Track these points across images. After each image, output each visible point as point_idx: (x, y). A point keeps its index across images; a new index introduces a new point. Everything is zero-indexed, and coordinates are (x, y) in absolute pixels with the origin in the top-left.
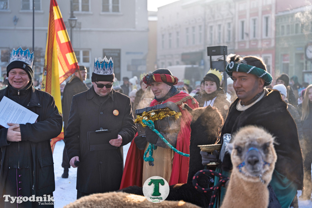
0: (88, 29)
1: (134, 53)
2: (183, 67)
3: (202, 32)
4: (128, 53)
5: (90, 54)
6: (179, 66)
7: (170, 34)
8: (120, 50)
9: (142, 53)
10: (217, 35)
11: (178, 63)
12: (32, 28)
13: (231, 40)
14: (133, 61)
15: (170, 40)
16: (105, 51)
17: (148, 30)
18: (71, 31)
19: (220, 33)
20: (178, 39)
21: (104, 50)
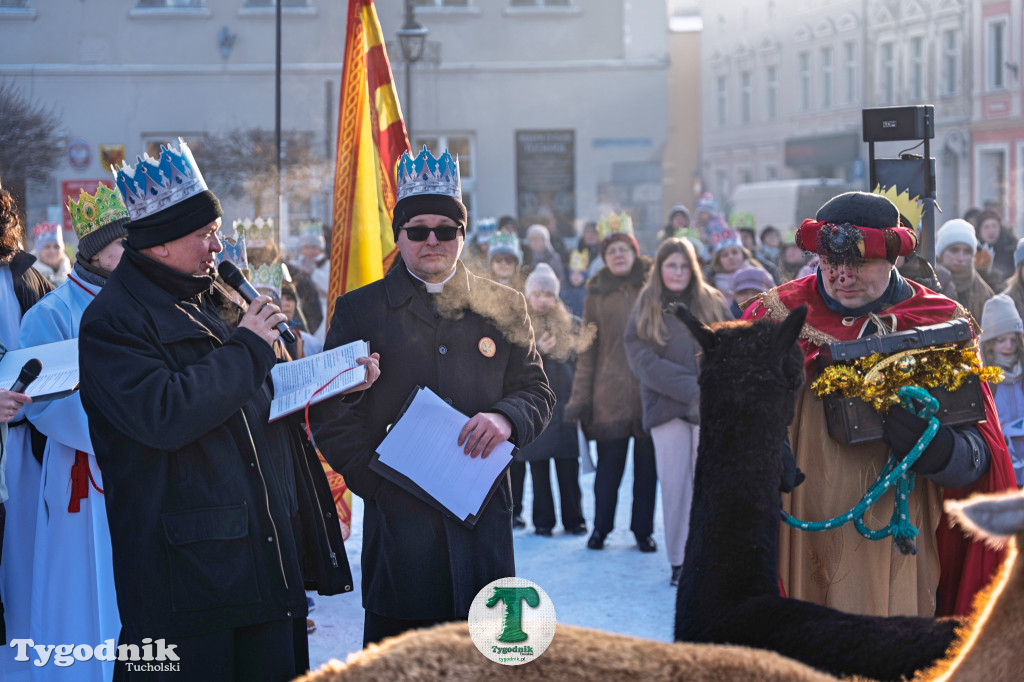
0: (465, 65)
1: (620, 143)
2: (793, 185)
3: (856, 64)
4: (599, 143)
5: (472, 148)
6: (775, 185)
7: (745, 76)
8: (572, 133)
9: (647, 142)
10: (908, 72)
11: (773, 174)
12: (273, 66)
13: (958, 89)
14: (619, 168)
15: (746, 96)
16: (523, 138)
17: (667, 63)
18: (408, 72)
19: (917, 67)
20: (772, 92)
21: (518, 133)
